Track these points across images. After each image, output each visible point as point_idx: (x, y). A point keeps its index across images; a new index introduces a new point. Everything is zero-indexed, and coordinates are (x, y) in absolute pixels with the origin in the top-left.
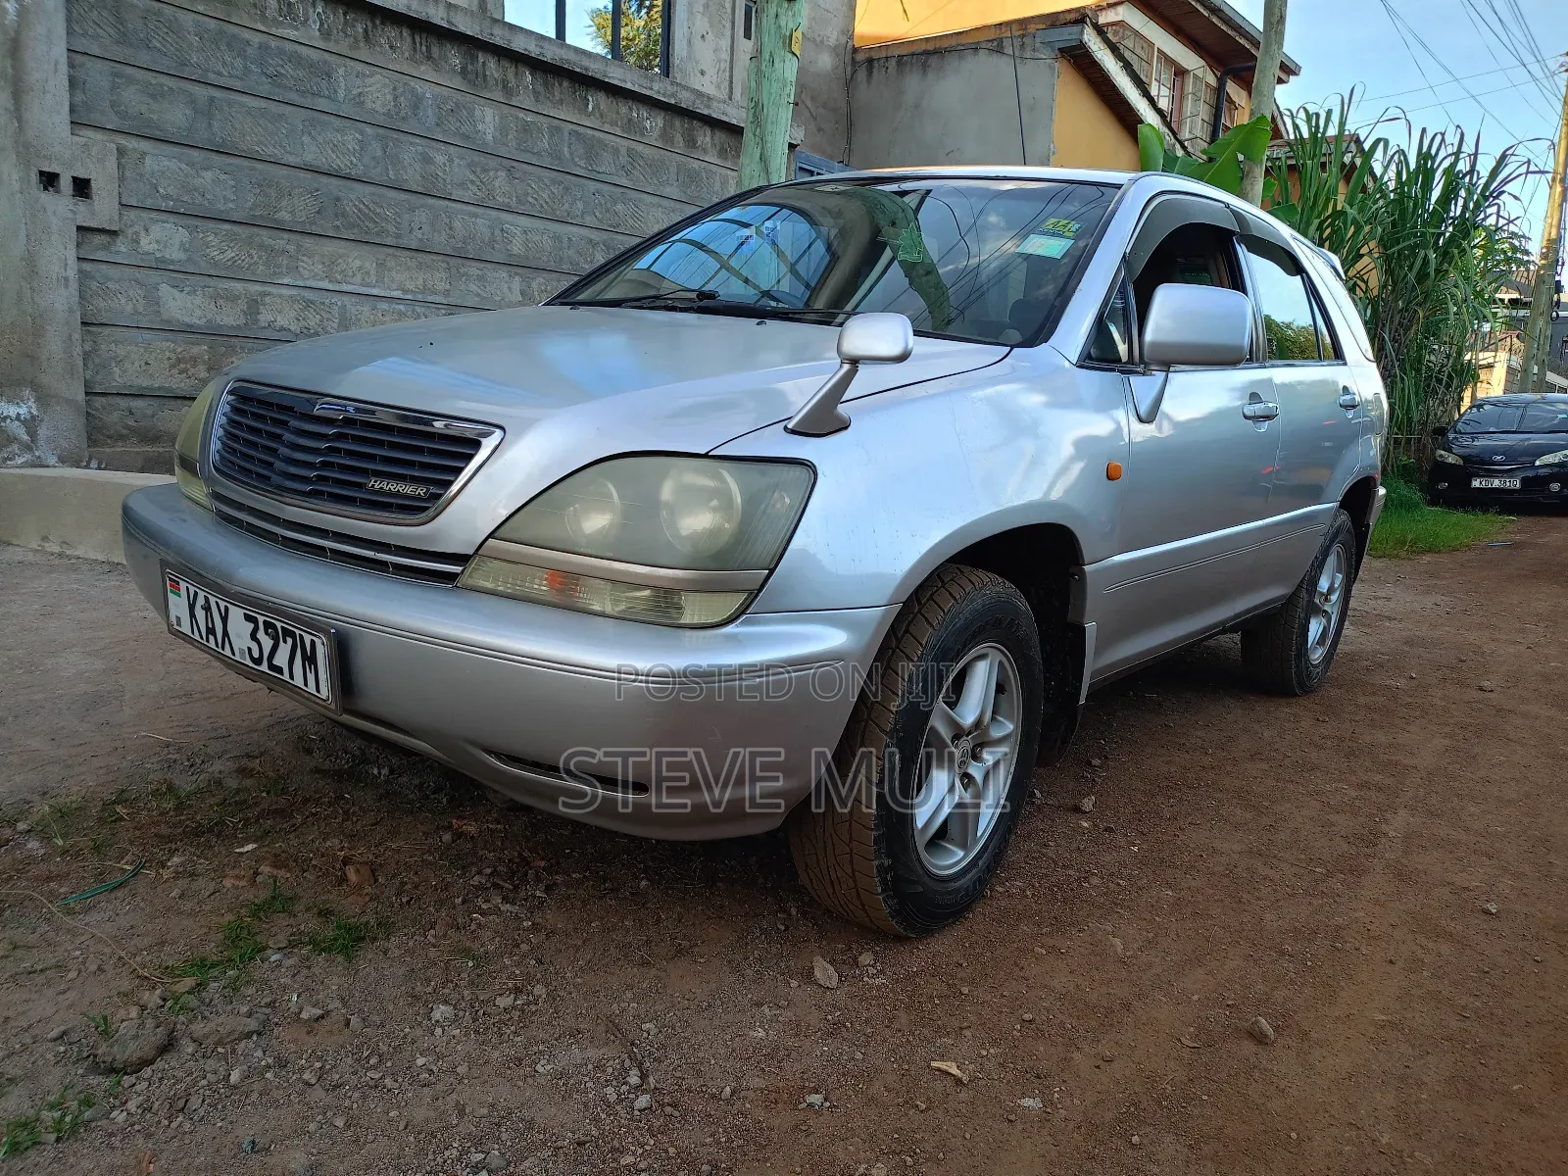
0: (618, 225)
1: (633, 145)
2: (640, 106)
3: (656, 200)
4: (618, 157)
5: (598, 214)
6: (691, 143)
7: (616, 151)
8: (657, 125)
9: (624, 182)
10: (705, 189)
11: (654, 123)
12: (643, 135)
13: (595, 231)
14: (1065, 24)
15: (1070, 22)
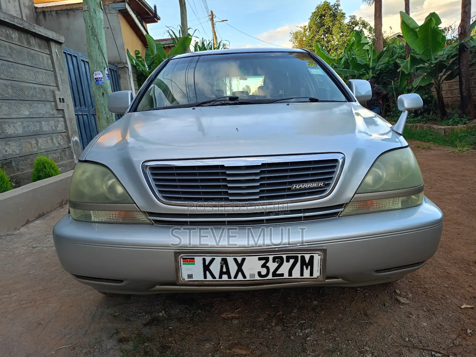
0: (13, 78)
1: (11, 44)
2: (9, 28)
3: (23, 66)
4: (7, 50)
5: (5, 74)
6: (29, 43)
7: (5, 47)
8: (16, 36)
9: (11, 60)
10: (38, 61)
11: (15, 35)
12: (13, 40)
13: (6, 81)
14: (118, 2)
15: (120, 2)
